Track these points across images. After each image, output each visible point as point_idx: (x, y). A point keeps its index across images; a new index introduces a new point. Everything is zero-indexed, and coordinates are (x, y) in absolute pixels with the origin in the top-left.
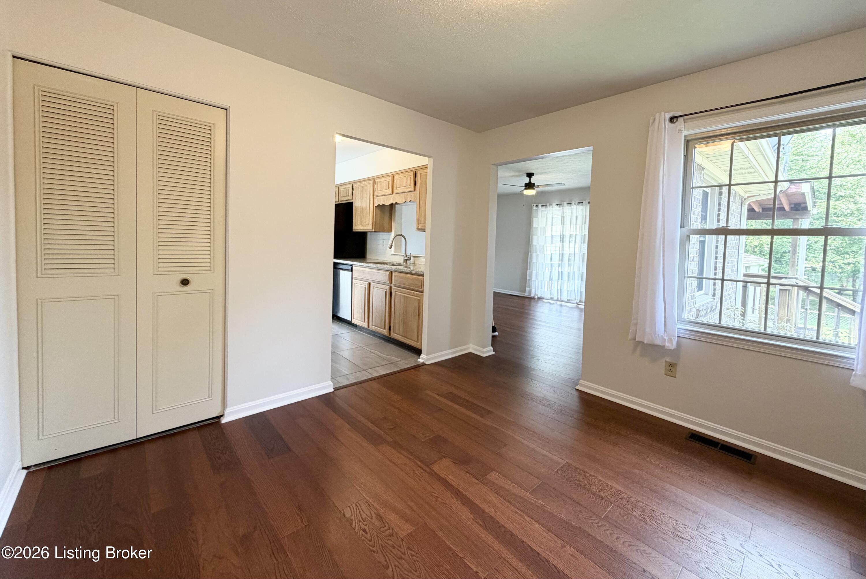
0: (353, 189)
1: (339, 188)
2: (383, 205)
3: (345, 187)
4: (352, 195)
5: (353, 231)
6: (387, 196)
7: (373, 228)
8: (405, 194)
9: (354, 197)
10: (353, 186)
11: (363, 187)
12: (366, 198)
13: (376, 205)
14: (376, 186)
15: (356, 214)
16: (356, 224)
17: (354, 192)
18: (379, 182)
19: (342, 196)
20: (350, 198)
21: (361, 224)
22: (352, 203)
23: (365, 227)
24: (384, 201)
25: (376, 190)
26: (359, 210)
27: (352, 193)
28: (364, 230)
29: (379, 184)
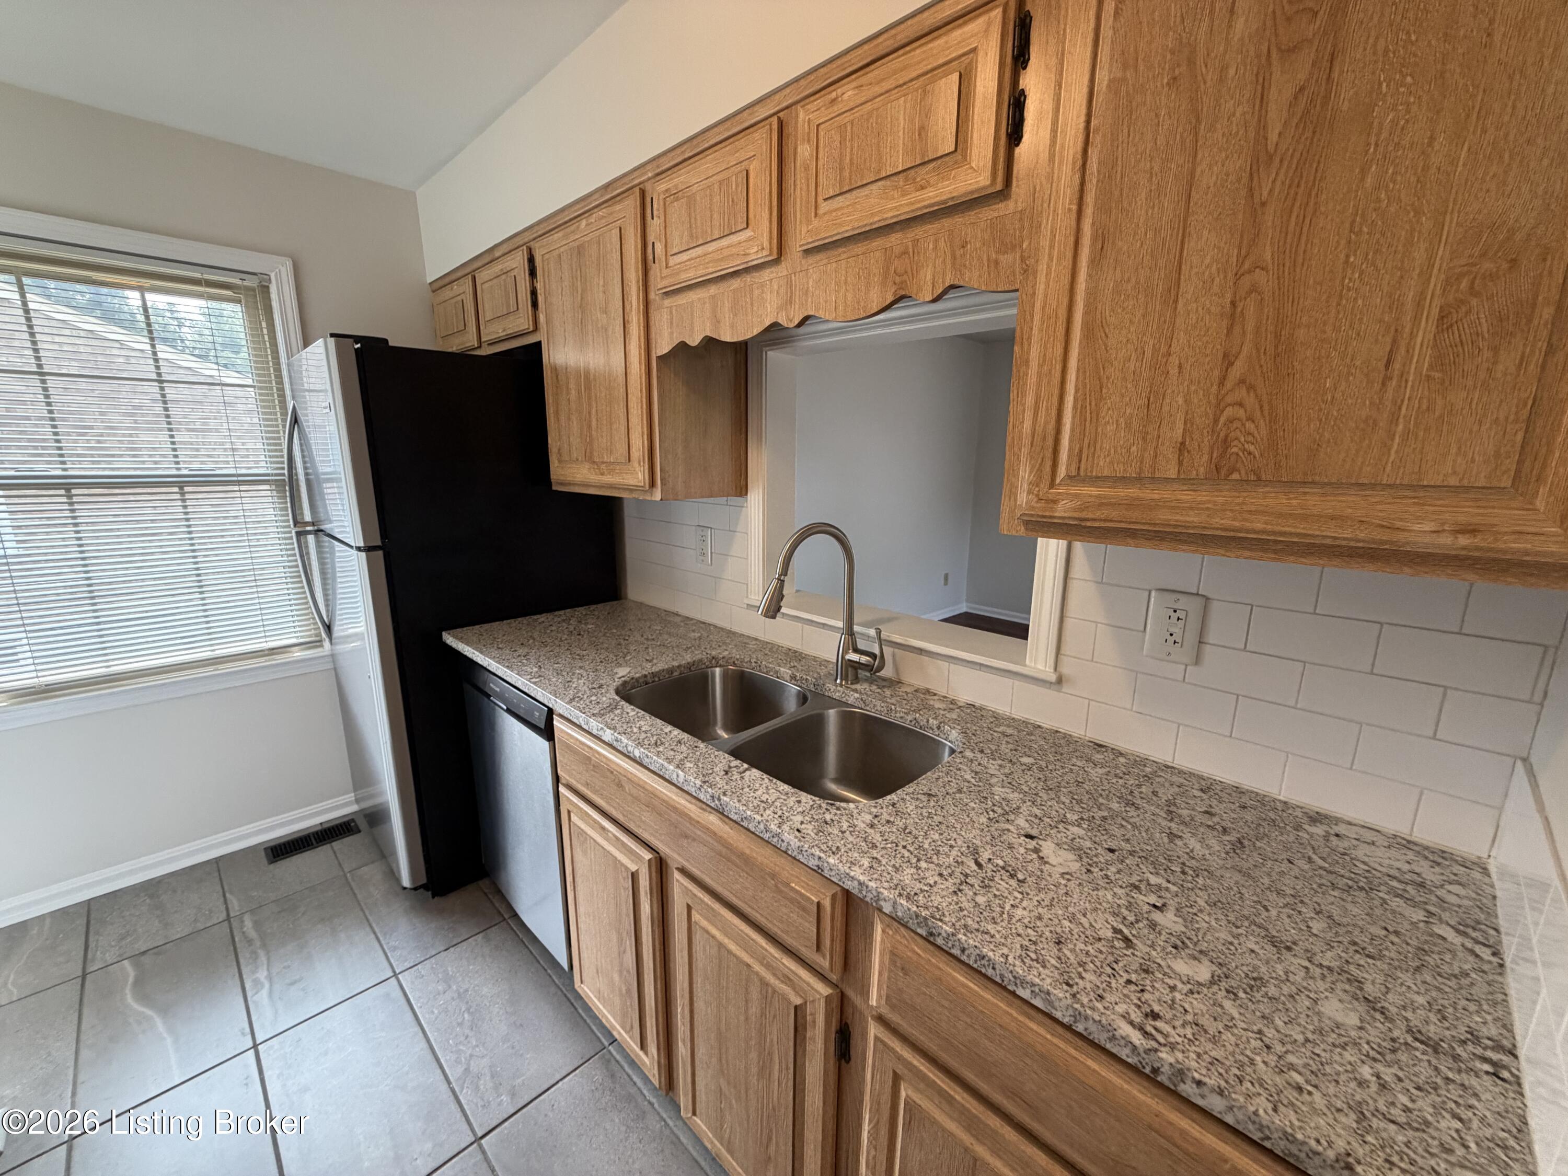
0: (533, 273)
1: (474, 278)
2: (709, 342)
3: (496, 268)
4: (535, 304)
5: (554, 488)
6: (736, 283)
7: (653, 484)
8: (895, 239)
9: (542, 318)
10: (531, 260)
11: (580, 250)
12: (605, 311)
13: (663, 347)
14: (655, 226)
15: (557, 404)
16: (566, 457)
17: (539, 286)
18: (673, 195)
19: (489, 316)
20: (522, 322)
21: (589, 458)
22: (538, 345)
23: (611, 472)
24: (717, 322)
25: (659, 248)
26: (572, 386)
27: (534, 293)
28: (601, 487)
29: (677, 211)
